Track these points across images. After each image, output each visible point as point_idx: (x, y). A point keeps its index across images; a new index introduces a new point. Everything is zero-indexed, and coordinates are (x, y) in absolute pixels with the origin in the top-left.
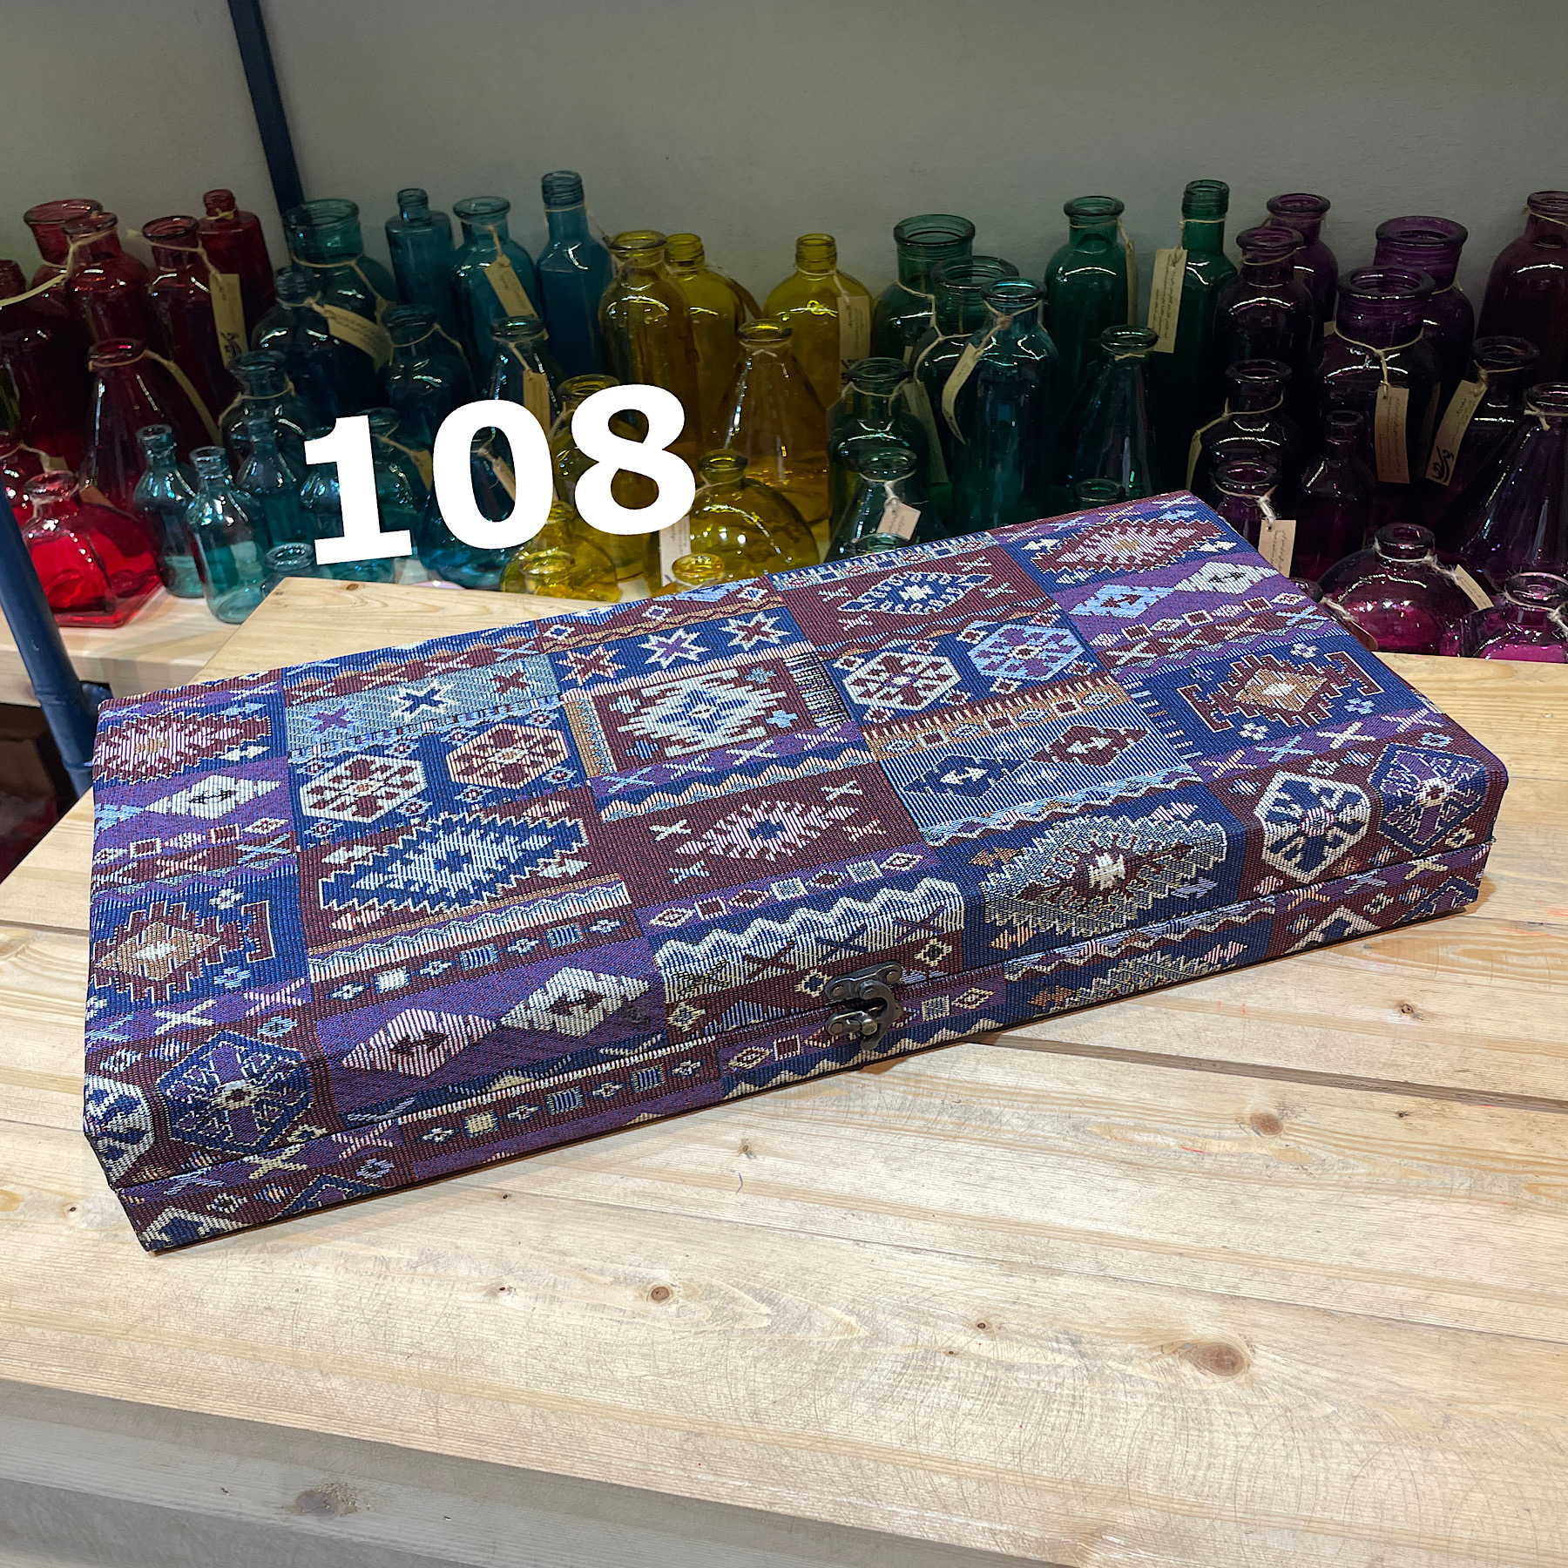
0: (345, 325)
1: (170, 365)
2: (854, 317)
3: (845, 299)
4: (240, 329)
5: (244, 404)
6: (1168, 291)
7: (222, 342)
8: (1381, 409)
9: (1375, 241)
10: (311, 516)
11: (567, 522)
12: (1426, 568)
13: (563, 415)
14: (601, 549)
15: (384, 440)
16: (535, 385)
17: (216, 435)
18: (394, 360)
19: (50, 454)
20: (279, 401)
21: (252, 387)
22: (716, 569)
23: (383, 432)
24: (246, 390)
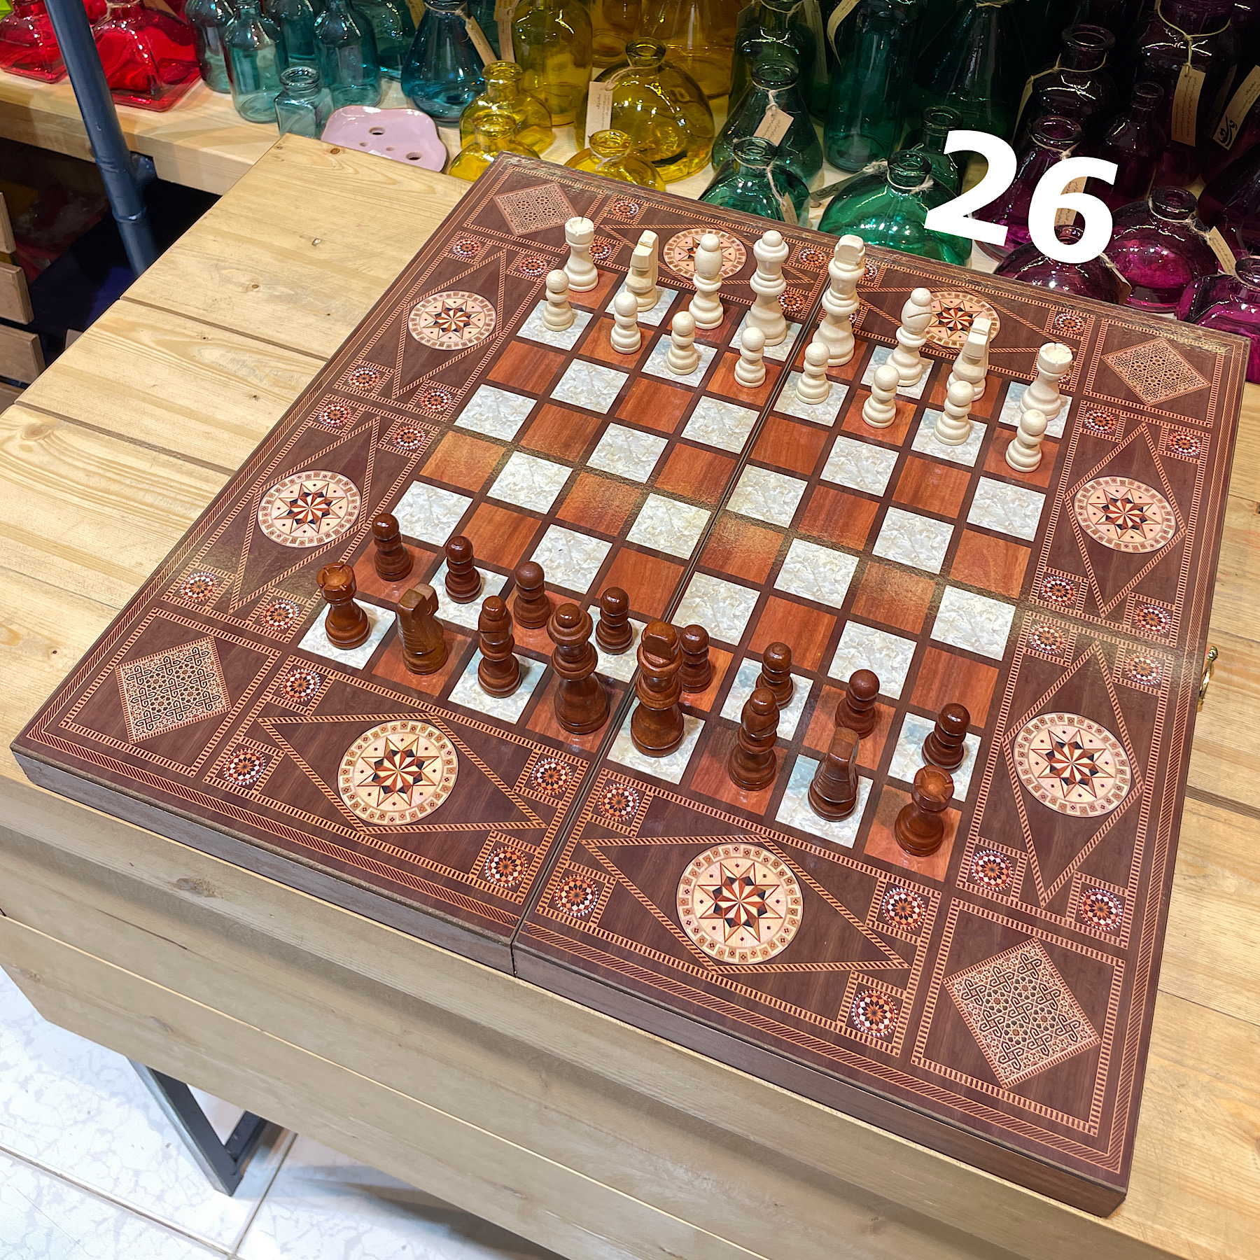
8: (1181, 85)
10: (321, 45)
11: (517, 81)
12: (1186, 227)
14: (543, 103)
22: (624, 146)
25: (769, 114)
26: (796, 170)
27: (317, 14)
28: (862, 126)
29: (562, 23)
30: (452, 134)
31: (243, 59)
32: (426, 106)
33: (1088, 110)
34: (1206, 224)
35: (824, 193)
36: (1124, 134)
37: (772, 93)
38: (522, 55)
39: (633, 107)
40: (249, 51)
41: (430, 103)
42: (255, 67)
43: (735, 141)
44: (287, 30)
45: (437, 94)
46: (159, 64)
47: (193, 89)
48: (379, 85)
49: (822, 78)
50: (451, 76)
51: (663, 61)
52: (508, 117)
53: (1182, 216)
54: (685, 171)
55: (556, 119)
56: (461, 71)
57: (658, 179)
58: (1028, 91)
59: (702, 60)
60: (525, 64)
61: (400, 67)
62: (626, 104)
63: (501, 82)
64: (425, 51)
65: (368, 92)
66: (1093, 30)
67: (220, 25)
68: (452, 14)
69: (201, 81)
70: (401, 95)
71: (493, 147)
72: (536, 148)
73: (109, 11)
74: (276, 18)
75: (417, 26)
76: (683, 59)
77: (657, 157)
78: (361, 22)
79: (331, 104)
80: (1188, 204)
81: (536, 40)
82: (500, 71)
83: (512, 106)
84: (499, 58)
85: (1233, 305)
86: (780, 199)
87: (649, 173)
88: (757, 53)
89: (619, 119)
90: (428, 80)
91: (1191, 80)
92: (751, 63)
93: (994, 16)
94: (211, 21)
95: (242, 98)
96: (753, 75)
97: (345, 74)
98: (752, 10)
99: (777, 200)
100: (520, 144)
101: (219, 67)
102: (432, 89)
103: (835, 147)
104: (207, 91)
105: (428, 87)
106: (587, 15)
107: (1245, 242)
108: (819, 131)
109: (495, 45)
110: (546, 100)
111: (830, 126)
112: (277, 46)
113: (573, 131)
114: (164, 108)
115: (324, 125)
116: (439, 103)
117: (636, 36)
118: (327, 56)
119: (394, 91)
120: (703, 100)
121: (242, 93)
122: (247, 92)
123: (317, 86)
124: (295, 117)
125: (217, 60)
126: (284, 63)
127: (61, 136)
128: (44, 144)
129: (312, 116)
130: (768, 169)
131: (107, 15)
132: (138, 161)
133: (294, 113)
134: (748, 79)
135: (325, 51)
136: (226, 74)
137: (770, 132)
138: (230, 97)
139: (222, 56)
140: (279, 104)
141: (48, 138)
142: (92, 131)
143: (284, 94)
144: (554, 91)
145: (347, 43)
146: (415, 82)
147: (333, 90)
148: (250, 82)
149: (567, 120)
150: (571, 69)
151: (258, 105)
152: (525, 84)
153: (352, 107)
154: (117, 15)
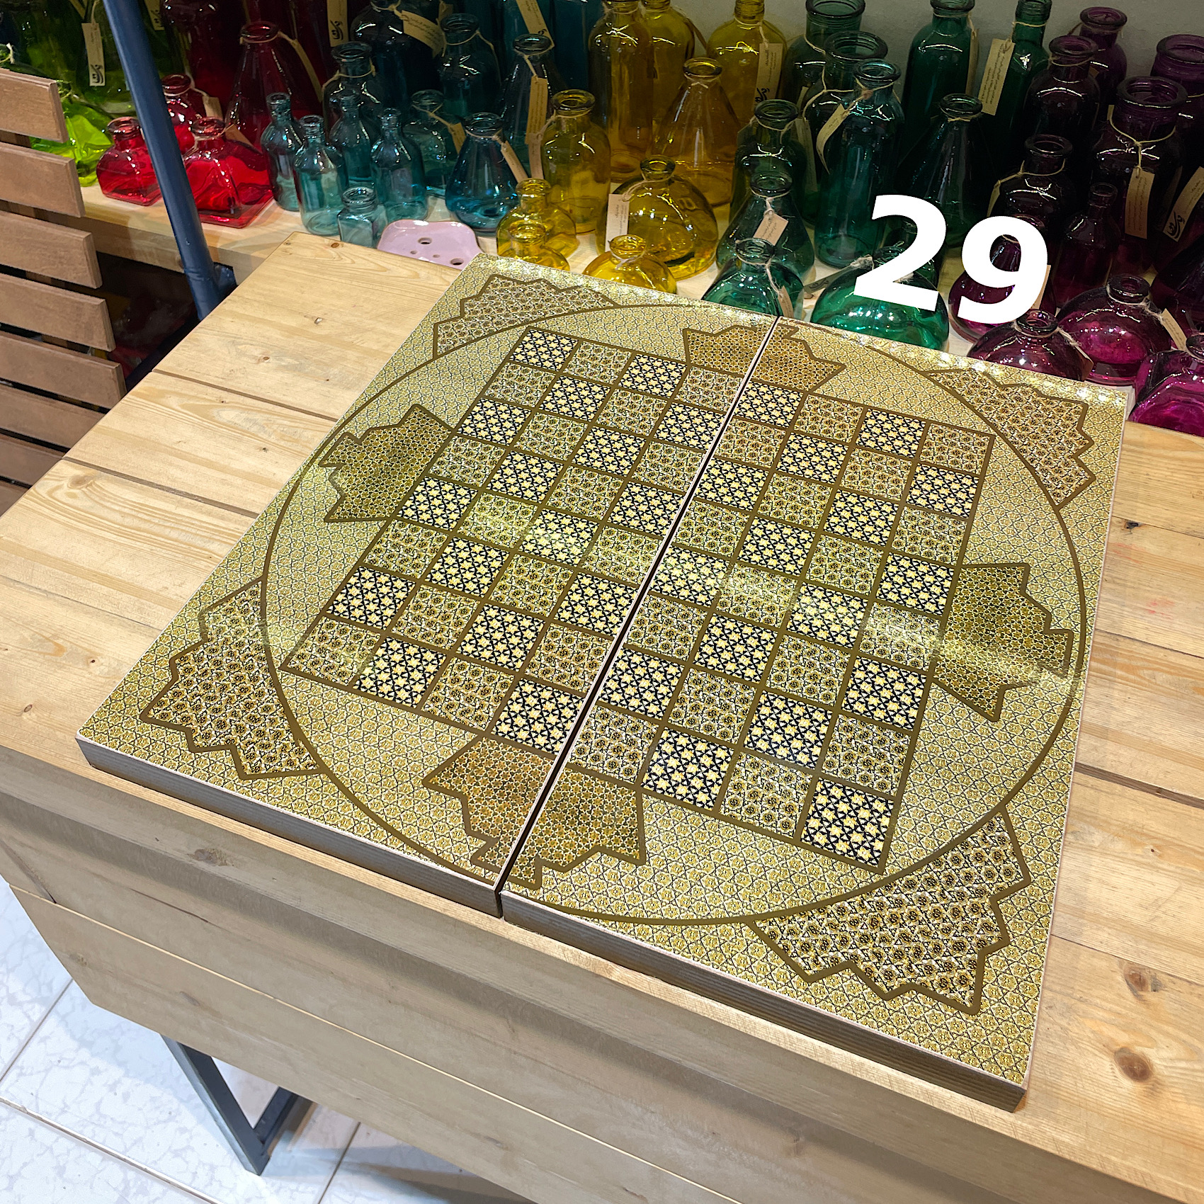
0: (415, 26)
1: (295, 43)
2: (770, 57)
3: (765, 44)
4: (343, 19)
5: (340, 79)
6: (997, 71)
7: (331, 27)
8: (1133, 186)
9: (1156, 53)
10: (376, 168)
11: (546, 196)
12: (1141, 310)
13: (553, 118)
14: (569, 214)
15: (432, 115)
16: (539, 87)
17: (321, 98)
18: (446, 53)
19: (210, 95)
20: (365, 79)
21: (346, 69)
22: (640, 249)
23: (431, 109)
24: (343, 70)
25: (766, 218)
26: (791, 266)
27: (373, 143)
28: (848, 228)
29: (585, 145)
30: (490, 243)
31: (310, 182)
32: (467, 218)
33: (1050, 209)
34: (1159, 305)
35: (816, 286)
36: (1083, 230)
37: (769, 200)
38: (550, 172)
39: (647, 215)
40: (315, 175)
41: (470, 215)
42: (319, 188)
43: (737, 242)
44: (347, 155)
45: (475, 209)
46: (239, 188)
47: (267, 208)
48: (427, 202)
49: (813, 187)
50: (488, 193)
51: (672, 175)
52: (539, 226)
53: (1138, 300)
54: (693, 270)
55: (579, 228)
56: (497, 188)
57: (670, 277)
58: (996, 194)
59: (706, 174)
60: (553, 181)
61: (444, 186)
62: (641, 213)
63: (532, 196)
64: (466, 172)
65: (417, 208)
66: (1053, 139)
67: (290, 153)
68: (490, 139)
69: (274, 201)
70: (445, 210)
71: (526, 253)
72: (563, 253)
73: (196, 143)
74: (338, 146)
75: (458, 150)
76: (690, 173)
77: (668, 258)
78: (411, 148)
79: (385, 219)
80: (1142, 290)
81: (563, 161)
82: (531, 187)
83: (543, 217)
84: (529, 176)
85: (1185, 377)
86: (777, 291)
87: (662, 270)
88: (755, 166)
89: (634, 226)
90: (469, 196)
91: (1142, 181)
92: (750, 175)
93: (964, 129)
94: (283, 150)
95: (309, 215)
96: (751, 185)
97: (397, 193)
98: (749, 129)
99: (775, 293)
100: (549, 249)
101: (289, 189)
102: (472, 204)
103: (824, 246)
104: (279, 209)
105: (468, 202)
106: (606, 136)
107: (1195, 322)
108: (811, 233)
109: (526, 166)
110: (571, 211)
111: (820, 228)
112: (338, 170)
113: (595, 238)
114: (242, 225)
115: (380, 237)
116: (478, 216)
117: (648, 155)
118: (382, 178)
119: (439, 207)
120: (708, 208)
121: (309, 211)
122: (314, 210)
123: (373, 203)
124: (356, 230)
125: (287, 183)
126: (344, 183)
127: (154, 251)
128: (139, 259)
129: (369, 229)
130: (767, 265)
131: (195, 147)
132: (219, 271)
133: (353, 227)
134: (748, 188)
135: (380, 174)
136: (295, 195)
137: (768, 234)
138: (298, 215)
139: (292, 180)
140: (341, 219)
141: (144, 252)
142: (182, 246)
143: (345, 211)
144: (578, 203)
145: (399, 166)
146: (455, 199)
147: (387, 207)
148: (316, 201)
149: (589, 228)
150: (592, 184)
151: (323, 221)
152: (553, 198)
153: (404, 221)
154: (203, 147)
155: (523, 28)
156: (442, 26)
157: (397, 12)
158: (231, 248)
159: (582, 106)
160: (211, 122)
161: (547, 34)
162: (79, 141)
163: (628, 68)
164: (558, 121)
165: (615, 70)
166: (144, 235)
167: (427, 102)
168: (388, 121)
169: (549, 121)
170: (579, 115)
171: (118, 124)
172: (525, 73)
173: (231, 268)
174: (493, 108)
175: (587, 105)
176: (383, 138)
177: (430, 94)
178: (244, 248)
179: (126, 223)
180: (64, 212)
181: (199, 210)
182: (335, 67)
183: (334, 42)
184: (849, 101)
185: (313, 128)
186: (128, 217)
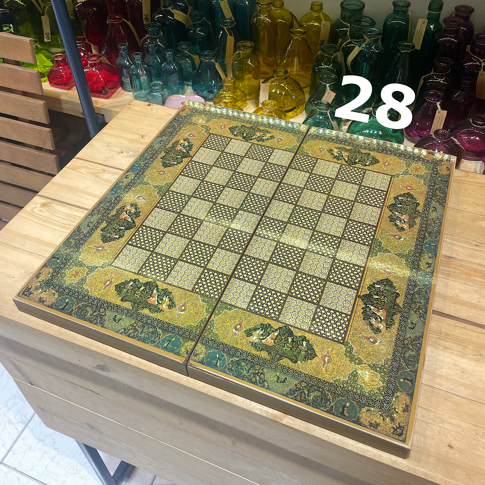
0: (179, 16)
1: (129, 23)
2: (325, 27)
3: (323, 22)
4: (149, 13)
5: (148, 37)
7: (144, 17)
10: (164, 74)
11: (234, 84)
13: (237, 52)
14: (243, 92)
15: (186, 52)
16: (230, 40)
17: (140, 45)
18: (192, 27)
19: (94, 45)
20: (158, 38)
21: (151, 33)
22: (275, 106)
23: (186, 49)
24: (149, 34)
25: (327, 92)
27: (162, 63)
29: (250, 63)
31: (136, 80)
33: (444, 88)
36: (459, 96)
37: (328, 85)
38: (236, 75)
39: (276, 92)
40: (138, 77)
41: (202, 93)
42: (140, 82)
43: (315, 102)
44: (151, 69)
45: (204, 90)
46: (107, 82)
47: (118, 91)
48: (184, 88)
50: (210, 83)
51: (287, 76)
52: (232, 97)
53: (483, 125)
54: (295, 114)
55: (248, 97)
56: (213, 82)
57: (286, 117)
58: (422, 82)
59: (299, 75)
60: (237, 78)
61: (191, 81)
62: (274, 91)
63: (229, 84)
64: (201, 75)
65: (180, 90)
66: (445, 59)
67: (128, 67)
68: (211, 61)
69: (121, 88)
70: (192, 91)
72: (241, 107)
73: (89, 64)
74: (148, 65)
75: (197, 66)
76: (292, 75)
77: (285, 110)
78: (178, 65)
79: (167, 94)
81: (241, 70)
82: (228, 81)
83: (233, 93)
84: (227, 77)
87: (283, 115)
88: (321, 71)
89: (271, 96)
90: (202, 85)
91: (483, 76)
92: (319, 75)
93: (408, 55)
94: (125, 66)
95: (136, 93)
96: (321, 79)
97: (172, 84)
98: (318, 56)
99: (331, 123)
100: (236, 106)
101: (128, 83)
102: (203, 88)
104: (123, 91)
105: (201, 87)
106: (258, 60)
108: (344, 99)
109: (226, 72)
112: (147, 74)
113: (255, 102)
114: (108, 98)
115: (165, 102)
116: (205, 93)
117: (276, 67)
118: (166, 78)
119: (189, 90)
120: (301, 89)
121: (136, 91)
122: (138, 91)
123: (163, 88)
124: (155, 99)
125: (127, 80)
126: (151, 80)
127: (71, 109)
128: (65, 112)
129: (161, 99)
130: (328, 112)
131: (89, 66)
132: (98, 116)
133: (154, 98)
134: (318, 81)
135: (165, 77)
136: (130, 85)
137: (327, 99)
138: (131, 93)
139: (129, 79)
140: (149, 95)
141: (67, 109)
142: (83, 106)
143: (151, 91)
144: (247, 87)
145: (173, 73)
146: (196, 86)
147: (168, 89)
148: (139, 87)
149: (252, 98)
150: (253, 80)
151: (141, 96)
152: (236, 85)
153: (175, 95)
154: (92, 66)
155: (223, 16)
156: (190, 16)
157: (171, 10)
158: (103, 107)
159: (249, 47)
160: (95, 55)
161: (233, 19)
162: (40, 63)
163: (267, 32)
164: (239, 54)
165: (261, 32)
166: (67, 102)
167: (184, 47)
168: (169, 54)
169: (235, 54)
170: (248, 51)
171: (57, 56)
172: (224, 35)
173: (103, 115)
174: (211, 49)
175: (251, 47)
176: (167, 61)
177: (185, 43)
178: (109, 107)
179: (60, 97)
180: (34, 92)
181: (90, 91)
182: (146, 32)
183: (145, 23)
184: (361, 44)
185: (138, 58)
186: (61, 95)
